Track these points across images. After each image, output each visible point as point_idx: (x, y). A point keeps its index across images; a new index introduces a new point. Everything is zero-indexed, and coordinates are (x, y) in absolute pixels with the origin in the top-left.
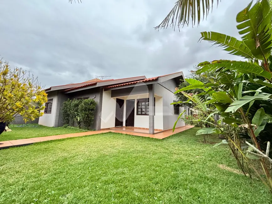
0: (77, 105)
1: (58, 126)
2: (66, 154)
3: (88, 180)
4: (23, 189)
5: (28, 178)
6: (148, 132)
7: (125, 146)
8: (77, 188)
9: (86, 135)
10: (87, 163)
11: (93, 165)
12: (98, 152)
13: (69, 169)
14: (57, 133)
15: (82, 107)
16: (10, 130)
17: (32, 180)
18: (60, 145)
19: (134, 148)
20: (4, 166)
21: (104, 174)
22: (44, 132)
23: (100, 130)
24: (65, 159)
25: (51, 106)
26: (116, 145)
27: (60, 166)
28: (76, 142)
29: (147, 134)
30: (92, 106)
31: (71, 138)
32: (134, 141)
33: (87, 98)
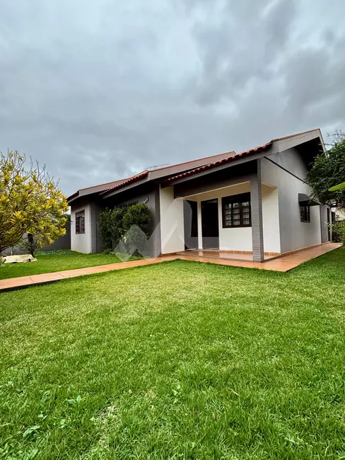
0: (119, 217)
1: (97, 253)
2: (108, 302)
3: (150, 368)
4: (29, 377)
5: (43, 349)
6: (250, 258)
7: (212, 286)
8: (130, 391)
9: (140, 265)
10: (145, 324)
11: (158, 330)
12: (162, 297)
13: (113, 335)
14: (95, 263)
15: (129, 219)
16: (35, 260)
17: (48, 356)
18: (98, 284)
19: (231, 291)
20: (13, 321)
21: (185, 356)
22: (77, 261)
23: (161, 256)
24: (106, 312)
25: (84, 221)
26: (193, 283)
27: (97, 325)
28: (124, 278)
29: (250, 261)
30: (144, 217)
31: (115, 271)
32: (227, 276)
33: (135, 204)
